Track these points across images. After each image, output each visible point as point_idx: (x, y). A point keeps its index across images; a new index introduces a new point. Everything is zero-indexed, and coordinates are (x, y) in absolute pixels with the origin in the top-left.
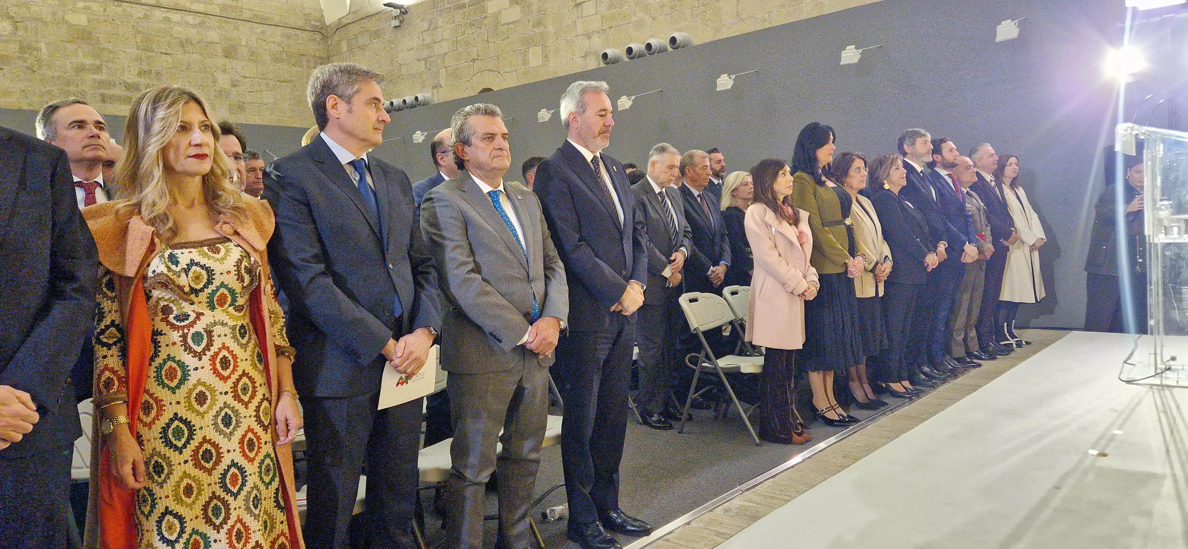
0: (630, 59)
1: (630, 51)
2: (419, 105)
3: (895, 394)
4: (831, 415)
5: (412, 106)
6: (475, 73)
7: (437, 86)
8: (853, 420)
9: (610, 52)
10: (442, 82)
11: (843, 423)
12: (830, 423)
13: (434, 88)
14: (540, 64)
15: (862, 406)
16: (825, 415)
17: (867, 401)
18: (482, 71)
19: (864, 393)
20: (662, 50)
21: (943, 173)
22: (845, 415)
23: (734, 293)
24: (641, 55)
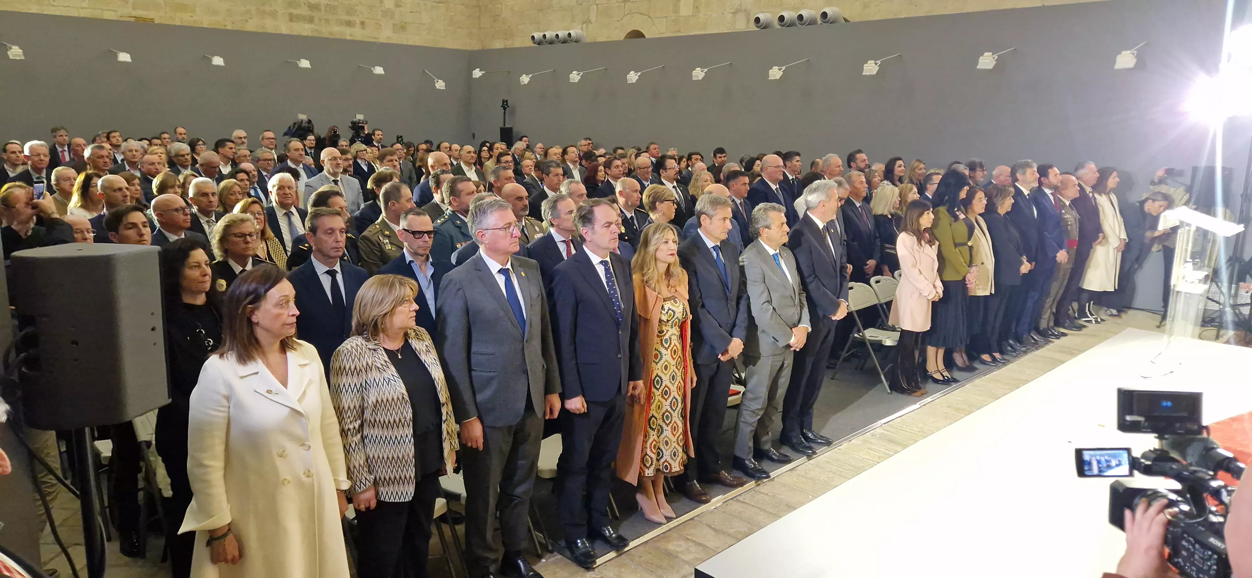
0: (781, 26)
1: (782, 18)
2: (571, 41)
3: (983, 362)
4: (938, 376)
5: (564, 42)
6: (626, 14)
7: (587, 22)
8: (955, 381)
9: (762, 16)
10: (593, 19)
11: (947, 382)
12: (936, 381)
13: (583, 23)
14: (691, 14)
15: (960, 369)
16: (933, 375)
17: (964, 366)
18: (632, 14)
19: (962, 360)
20: (812, 22)
21: (1048, 191)
22: (950, 377)
23: (877, 282)
24: (791, 24)
